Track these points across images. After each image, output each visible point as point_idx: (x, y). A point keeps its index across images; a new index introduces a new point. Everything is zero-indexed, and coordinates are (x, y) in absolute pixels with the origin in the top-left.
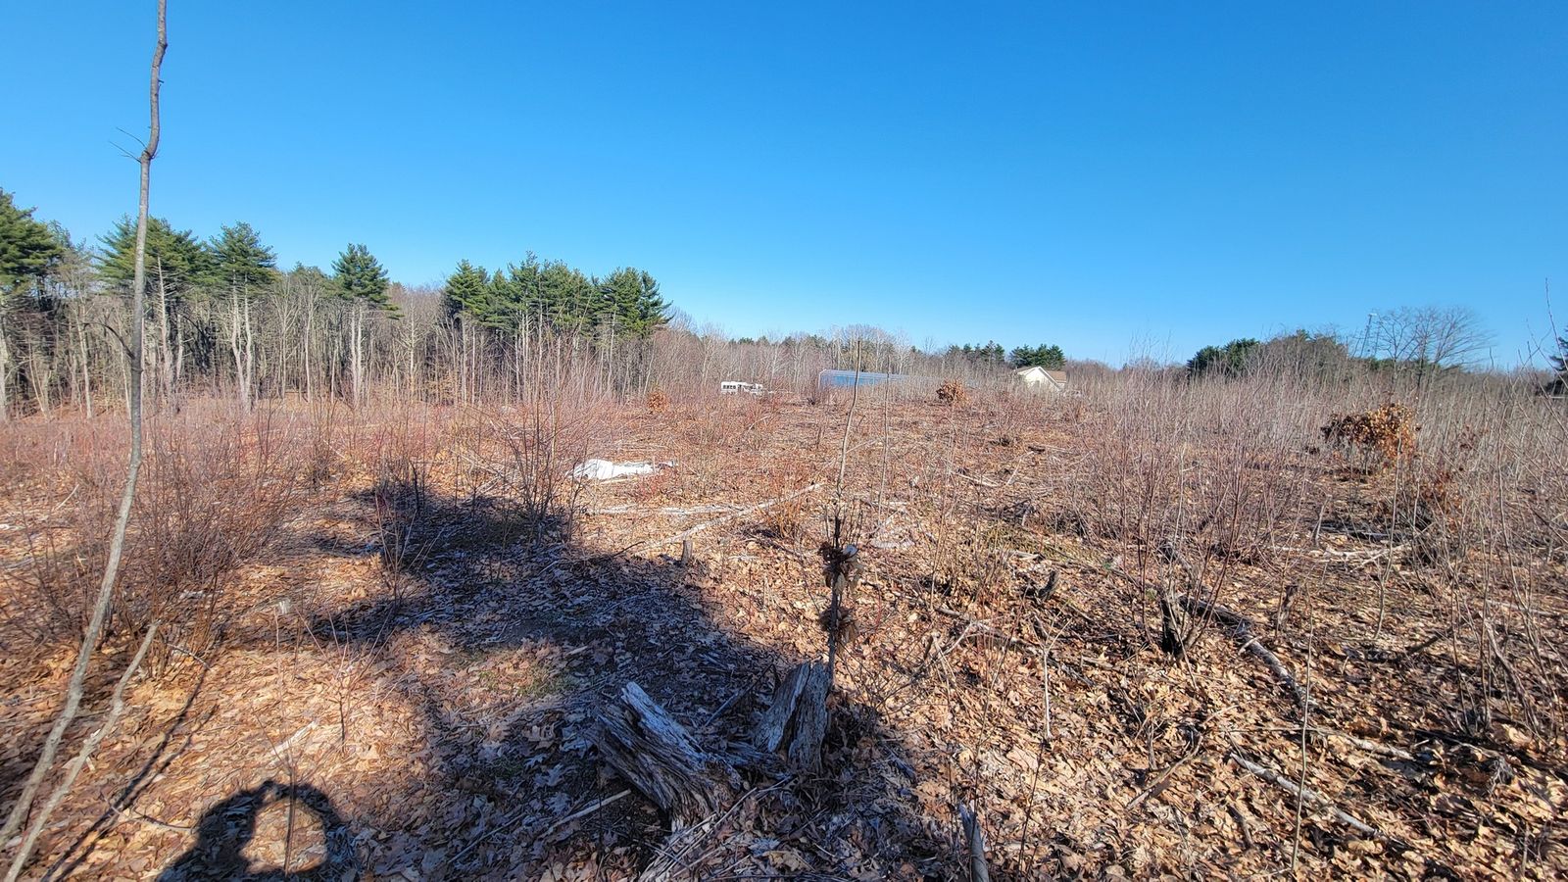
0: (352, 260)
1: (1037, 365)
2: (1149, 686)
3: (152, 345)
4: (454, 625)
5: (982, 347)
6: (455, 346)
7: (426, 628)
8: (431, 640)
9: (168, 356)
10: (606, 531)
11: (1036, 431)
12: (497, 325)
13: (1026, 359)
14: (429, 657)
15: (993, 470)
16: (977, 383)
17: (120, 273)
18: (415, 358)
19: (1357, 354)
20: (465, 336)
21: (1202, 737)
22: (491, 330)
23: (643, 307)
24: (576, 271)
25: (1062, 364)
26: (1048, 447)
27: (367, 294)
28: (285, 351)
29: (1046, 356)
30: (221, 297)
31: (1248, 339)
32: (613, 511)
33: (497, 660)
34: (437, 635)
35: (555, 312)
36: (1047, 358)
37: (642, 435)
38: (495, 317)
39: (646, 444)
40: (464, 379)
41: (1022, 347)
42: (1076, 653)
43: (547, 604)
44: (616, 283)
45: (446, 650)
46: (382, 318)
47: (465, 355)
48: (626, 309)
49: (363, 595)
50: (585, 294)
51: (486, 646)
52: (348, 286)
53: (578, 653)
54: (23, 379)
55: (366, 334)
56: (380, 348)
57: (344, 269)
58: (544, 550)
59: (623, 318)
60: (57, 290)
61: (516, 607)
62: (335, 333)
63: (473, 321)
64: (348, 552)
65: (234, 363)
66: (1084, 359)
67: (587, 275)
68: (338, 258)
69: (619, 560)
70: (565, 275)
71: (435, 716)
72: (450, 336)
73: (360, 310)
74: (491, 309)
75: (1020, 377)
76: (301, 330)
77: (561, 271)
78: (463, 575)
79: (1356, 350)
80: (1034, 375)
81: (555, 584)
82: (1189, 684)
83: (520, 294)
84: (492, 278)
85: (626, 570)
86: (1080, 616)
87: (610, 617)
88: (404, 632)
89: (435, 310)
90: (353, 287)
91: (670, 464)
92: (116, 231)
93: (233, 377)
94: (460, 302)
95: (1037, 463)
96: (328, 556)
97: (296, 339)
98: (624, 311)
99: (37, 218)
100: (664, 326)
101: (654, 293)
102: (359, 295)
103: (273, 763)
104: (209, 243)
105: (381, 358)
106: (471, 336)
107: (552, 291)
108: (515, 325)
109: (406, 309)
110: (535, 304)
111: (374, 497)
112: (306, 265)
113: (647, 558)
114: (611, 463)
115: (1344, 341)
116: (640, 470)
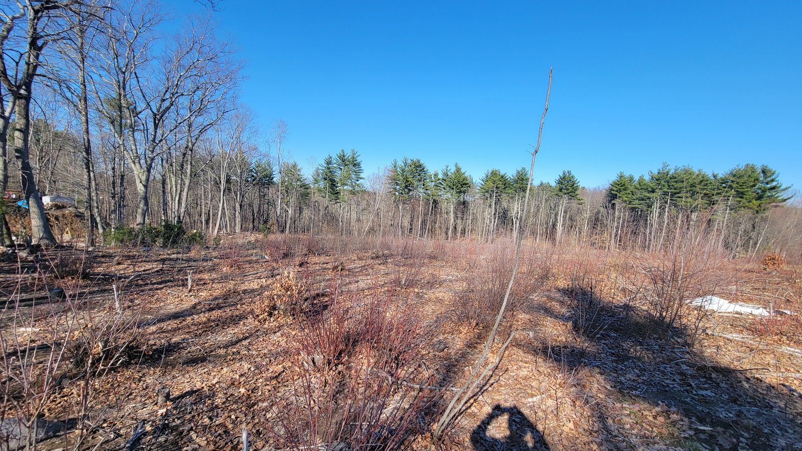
0: (564, 178)
3: (489, 217)
4: (613, 374)
6: (611, 217)
7: (598, 370)
8: (601, 378)
9: (493, 221)
10: (724, 350)
12: (637, 206)
14: (599, 387)
17: (484, 191)
18: (588, 224)
20: (617, 213)
22: (633, 209)
23: (760, 191)
24: (700, 171)
27: (568, 193)
28: (531, 220)
30: (512, 198)
32: (729, 336)
33: (642, 407)
34: (603, 377)
35: (679, 197)
37: (757, 285)
38: (637, 202)
39: (761, 293)
40: (613, 236)
43: (676, 385)
44: (734, 176)
45: (609, 387)
46: (574, 204)
47: (616, 223)
48: (742, 193)
49: (564, 340)
50: (706, 185)
51: (635, 396)
52: (561, 190)
53: (704, 430)
54: (455, 228)
55: (565, 212)
56: (571, 219)
57: (560, 182)
58: (672, 348)
59: (739, 199)
60: (468, 198)
61: (653, 378)
62: (552, 212)
63: (623, 204)
64: (556, 317)
65: (513, 224)
67: (709, 173)
68: (558, 178)
69: (739, 375)
70: (690, 174)
71: (603, 422)
72: (608, 213)
73: (565, 201)
74: (634, 198)
76: (538, 210)
77: (688, 172)
78: (617, 347)
81: (682, 374)
83: (655, 188)
84: (637, 180)
85: (746, 385)
87: (731, 415)
88: (586, 368)
89: (601, 199)
90: (563, 190)
91: (789, 313)
92: (484, 176)
93: (512, 230)
94: (616, 195)
96: (547, 316)
97: (536, 215)
98: (741, 195)
99: (466, 175)
100: (781, 204)
101: (773, 180)
102: (565, 194)
103: (528, 405)
104: (511, 177)
105: (571, 224)
106: (621, 212)
107: (679, 185)
108: (650, 206)
109: (587, 201)
110: (665, 194)
111: (569, 292)
112: (544, 182)
113: (767, 381)
114: (727, 301)
116: (756, 312)
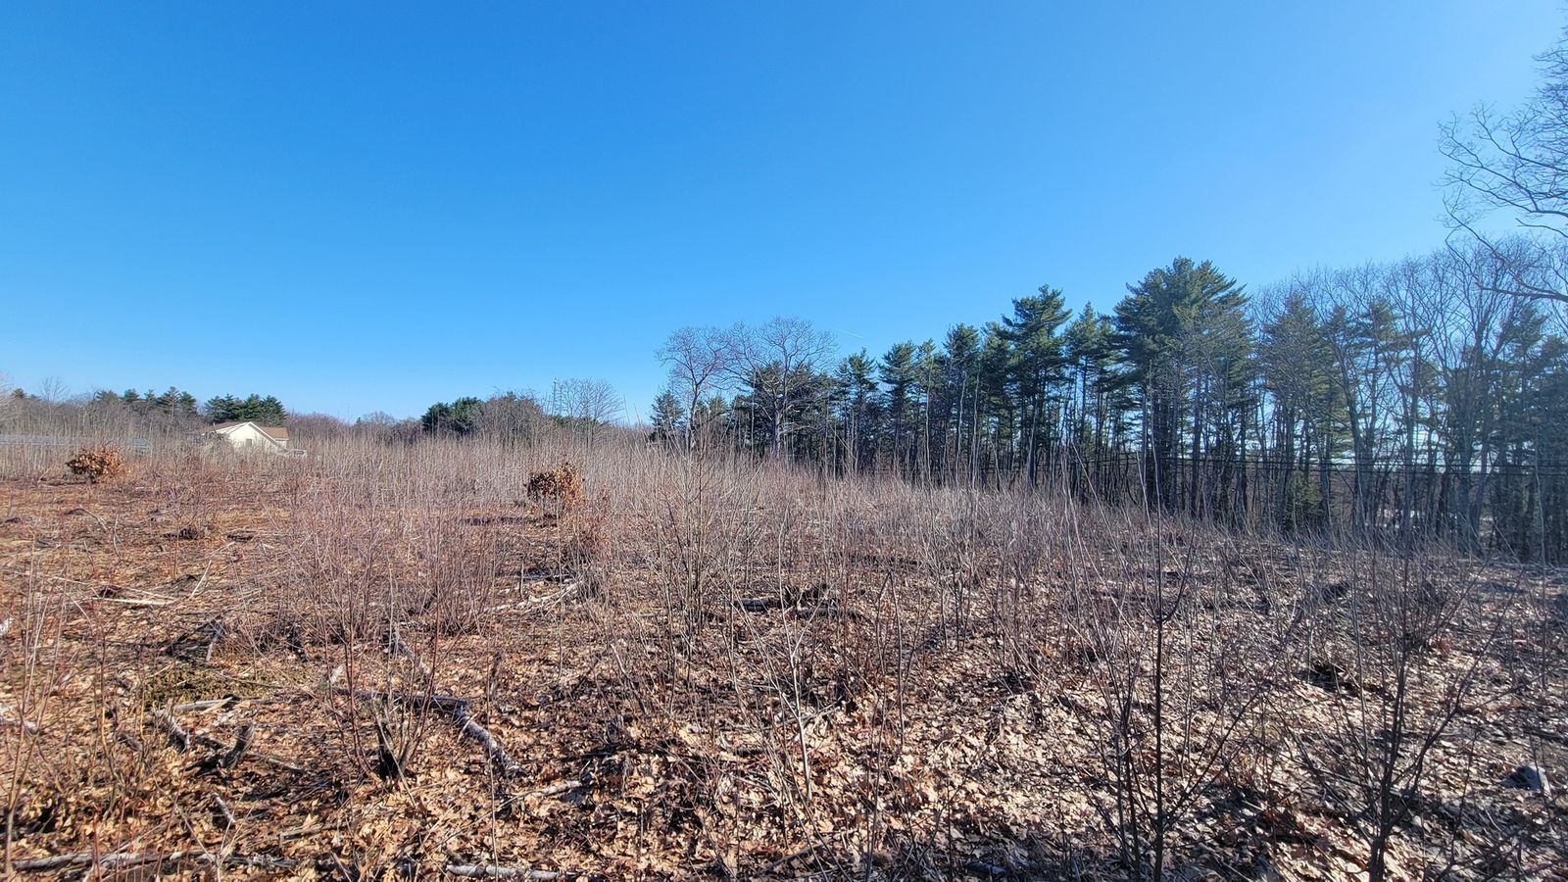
1: (247, 419)
2: (366, 830)
5: (158, 394)
11: (242, 511)
13: (230, 412)
15: (169, 579)
16: (149, 446)
19: (550, 413)
21: (419, 865)
25: (282, 417)
26: (260, 531)
29: (259, 408)
31: (471, 397)
36: (261, 411)
41: (223, 397)
42: (275, 829)
66: (311, 413)
75: (220, 437)
79: (549, 410)
80: (242, 433)
82: (408, 805)
86: (286, 769)
95: (240, 556)
115: (539, 403)
